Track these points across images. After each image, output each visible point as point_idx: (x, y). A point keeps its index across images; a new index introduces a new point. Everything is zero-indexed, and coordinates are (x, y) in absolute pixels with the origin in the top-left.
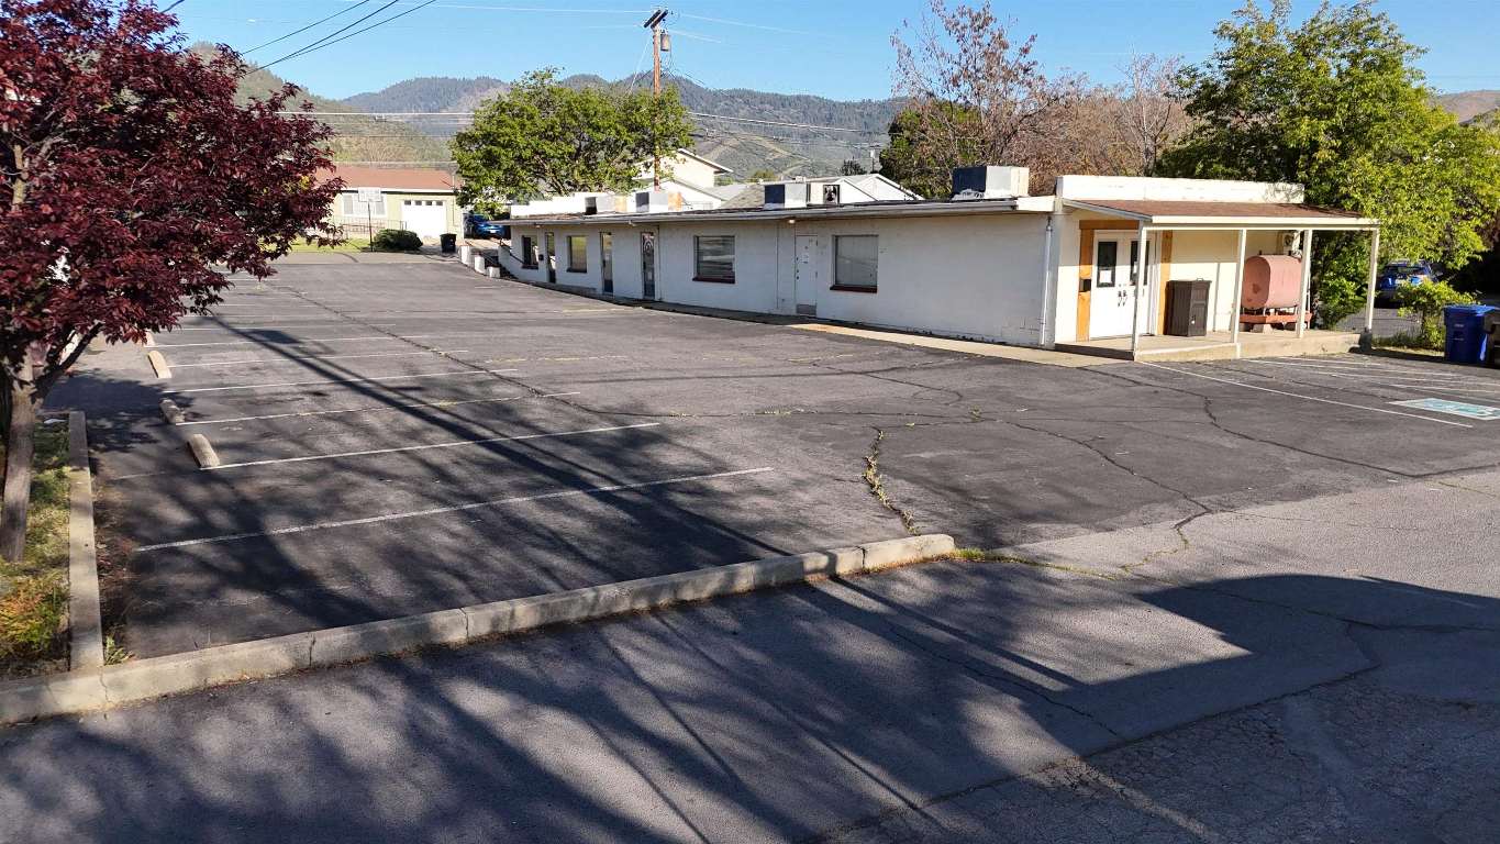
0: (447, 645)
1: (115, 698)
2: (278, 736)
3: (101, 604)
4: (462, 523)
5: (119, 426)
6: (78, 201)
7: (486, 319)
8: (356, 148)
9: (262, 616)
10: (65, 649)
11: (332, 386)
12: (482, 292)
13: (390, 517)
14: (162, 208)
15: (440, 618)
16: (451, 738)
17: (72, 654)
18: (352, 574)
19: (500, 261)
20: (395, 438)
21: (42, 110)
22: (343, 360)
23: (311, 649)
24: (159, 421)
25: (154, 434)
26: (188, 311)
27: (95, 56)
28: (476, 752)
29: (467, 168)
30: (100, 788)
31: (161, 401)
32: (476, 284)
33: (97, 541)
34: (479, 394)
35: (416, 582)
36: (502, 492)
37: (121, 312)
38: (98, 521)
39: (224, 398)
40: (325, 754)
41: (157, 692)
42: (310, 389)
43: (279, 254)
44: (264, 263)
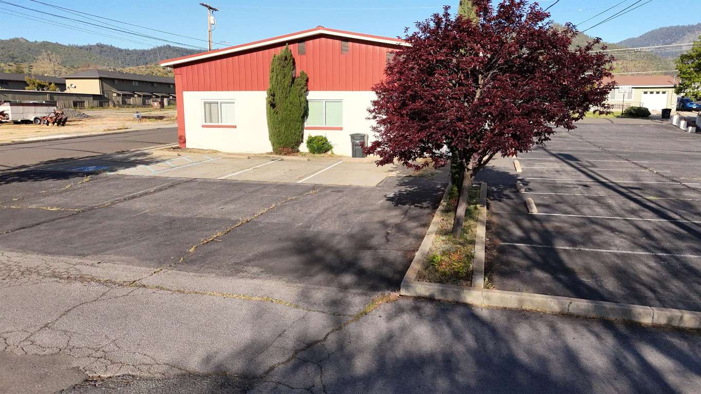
0: (640, 324)
1: (486, 303)
2: (550, 341)
3: (485, 263)
4: (656, 262)
5: (499, 190)
6: (499, 96)
7: (684, 155)
8: (621, 66)
9: (548, 284)
10: (470, 278)
11: (593, 183)
12: (683, 140)
13: (616, 251)
14: (532, 98)
15: (638, 309)
16: (637, 373)
17: (473, 280)
18: (593, 275)
19: (697, 123)
20: (623, 212)
21: (490, 59)
22: (600, 171)
23: (569, 306)
24: (515, 190)
25: (512, 196)
26: (535, 143)
27: (514, 35)
28: (651, 385)
29: (684, 73)
30: (477, 339)
31: (516, 182)
32: (680, 135)
33: (486, 237)
34: (674, 195)
35: (626, 287)
36: (682, 250)
37: (509, 143)
38: (487, 229)
39: (543, 183)
40: (571, 357)
41: (502, 305)
42: (582, 183)
43: (579, 119)
44: (572, 123)
